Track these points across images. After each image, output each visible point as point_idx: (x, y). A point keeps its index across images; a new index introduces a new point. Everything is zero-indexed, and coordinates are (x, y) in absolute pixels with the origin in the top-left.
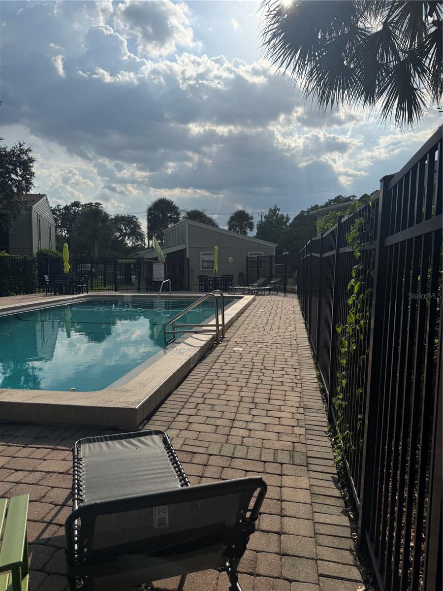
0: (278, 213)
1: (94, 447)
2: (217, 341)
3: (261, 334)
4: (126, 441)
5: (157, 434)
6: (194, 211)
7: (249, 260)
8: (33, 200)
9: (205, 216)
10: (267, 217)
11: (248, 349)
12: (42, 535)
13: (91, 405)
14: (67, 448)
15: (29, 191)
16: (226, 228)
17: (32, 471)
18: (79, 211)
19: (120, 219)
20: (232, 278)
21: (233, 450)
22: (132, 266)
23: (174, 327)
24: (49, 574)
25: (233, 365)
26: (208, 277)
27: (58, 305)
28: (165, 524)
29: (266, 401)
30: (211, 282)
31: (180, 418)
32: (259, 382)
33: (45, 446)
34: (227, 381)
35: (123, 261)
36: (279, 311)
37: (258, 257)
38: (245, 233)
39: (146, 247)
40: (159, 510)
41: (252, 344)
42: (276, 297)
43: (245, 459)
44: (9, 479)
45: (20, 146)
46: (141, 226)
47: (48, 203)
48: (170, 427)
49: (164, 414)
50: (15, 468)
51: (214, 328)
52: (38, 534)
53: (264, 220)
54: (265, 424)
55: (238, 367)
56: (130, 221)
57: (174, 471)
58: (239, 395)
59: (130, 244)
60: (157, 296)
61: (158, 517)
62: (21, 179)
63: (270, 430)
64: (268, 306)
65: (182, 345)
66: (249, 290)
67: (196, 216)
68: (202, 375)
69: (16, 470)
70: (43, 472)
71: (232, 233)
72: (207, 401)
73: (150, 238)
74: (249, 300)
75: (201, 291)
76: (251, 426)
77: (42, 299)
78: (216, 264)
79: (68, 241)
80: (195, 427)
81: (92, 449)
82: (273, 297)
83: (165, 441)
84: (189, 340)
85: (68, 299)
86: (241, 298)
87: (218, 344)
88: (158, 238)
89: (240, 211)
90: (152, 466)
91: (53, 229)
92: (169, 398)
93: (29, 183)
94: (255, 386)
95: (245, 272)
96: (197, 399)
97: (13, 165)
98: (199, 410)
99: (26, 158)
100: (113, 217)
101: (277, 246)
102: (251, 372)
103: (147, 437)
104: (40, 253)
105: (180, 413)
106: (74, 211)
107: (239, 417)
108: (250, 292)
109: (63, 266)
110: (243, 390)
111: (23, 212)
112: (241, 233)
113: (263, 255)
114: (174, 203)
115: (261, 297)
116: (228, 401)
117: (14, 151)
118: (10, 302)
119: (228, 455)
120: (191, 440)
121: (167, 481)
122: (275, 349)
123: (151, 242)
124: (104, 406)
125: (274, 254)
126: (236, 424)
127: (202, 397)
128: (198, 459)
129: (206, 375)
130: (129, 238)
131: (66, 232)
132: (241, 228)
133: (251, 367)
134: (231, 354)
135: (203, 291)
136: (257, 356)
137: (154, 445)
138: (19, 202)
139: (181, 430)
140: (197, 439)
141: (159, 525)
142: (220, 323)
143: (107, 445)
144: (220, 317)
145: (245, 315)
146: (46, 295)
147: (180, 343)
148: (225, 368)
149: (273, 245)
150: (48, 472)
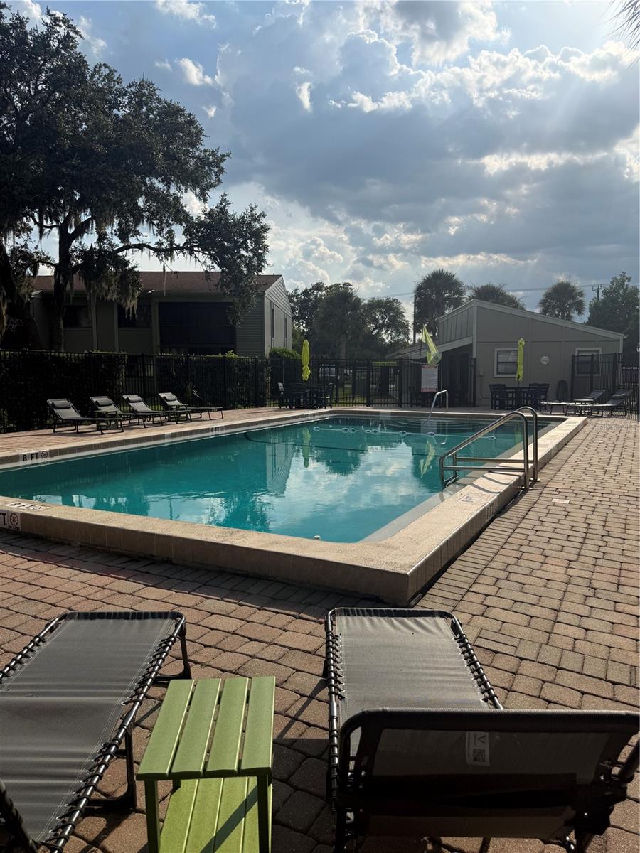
0: (627, 285)
1: (354, 623)
2: (525, 486)
3: (599, 479)
4: (397, 620)
5: (442, 617)
6: (486, 287)
7: (576, 361)
8: (267, 284)
9: (503, 294)
10: (609, 292)
11: (578, 501)
12: (285, 733)
13: (345, 563)
14: (313, 619)
15: (261, 271)
16: (538, 310)
17: (270, 644)
18: (321, 296)
19: (376, 305)
20: (548, 388)
21: (558, 657)
22: (392, 371)
23: (456, 461)
24: (296, 789)
25: (554, 525)
26: (507, 386)
27: (293, 422)
28: (484, 761)
29: (614, 587)
30: (510, 395)
31: (471, 597)
32: (599, 555)
33: (286, 612)
34: (544, 549)
35: (380, 363)
36: (630, 443)
37: (592, 356)
38: (569, 318)
39: (410, 343)
40: (475, 738)
41: (585, 495)
42: (624, 420)
43: (579, 673)
44: (242, 650)
45: (251, 211)
46: (404, 314)
47: (284, 286)
48: (457, 609)
49: (446, 588)
50: (249, 636)
51: (521, 466)
52: (280, 731)
53: (601, 297)
54: (613, 623)
55: (563, 529)
56: (389, 308)
57: (472, 675)
58: (566, 574)
59: (387, 339)
60: (427, 415)
61: (472, 747)
62: (251, 255)
63: (621, 633)
64: (611, 434)
65: (470, 488)
66: (576, 408)
67: (489, 294)
68: (503, 536)
69: (251, 639)
70: (284, 646)
71: (548, 319)
72: (513, 577)
73: (417, 329)
74: (577, 424)
75: (494, 408)
76: (588, 623)
77: (275, 414)
78: (520, 367)
79: (307, 336)
80: (494, 613)
81: (351, 624)
82: (618, 421)
83: (455, 628)
84: (480, 482)
85: (308, 415)
86: (564, 420)
87: (526, 490)
88: (429, 329)
89: (562, 283)
90: (437, 662)
91: (289, 321)
92: (453, 566)
93: (261, 258)
94: (592, 561)
95: (568, 380)
96: (497, 572)
97: (242, 236)
98: (500, 588)
99: (258, 226)
100: (366, 302)
101: (625, 337)
102: (585, 538)
103: (427, 619)
104: (274, 354)
105: (472, 590)
106: (316, 296)
107: (565, 606)
108: (577, 412)
109: (302, 371)
110: (572, 566)
111: (254, 299)
112: (563, 318)
113: (601, 353)
114: (455, 277)
115: (597, 419)
116: (548, 580)
117: (244, 217)
118: (237, 417)
119: (551, 663)
120: (490, 632)
121: (461, 690)
122: (625, 505)
123: (419, 336)
124: (363, 566)
125: (621, 351)
126: (562, 617)
127: (505, 570)
128: (501, 662)
129: (510, 537)
130: (387, 331)
131: (304, 325)
132: (563, 310)
133: (584, 530)
134: (549, 508)
135: (497, 408)
136: (594, 513)
137: (439, 633)
138: (249, 286)
139: (474, 615)
140: (499, 632)
141: (475, 760)
142: (531, 458)
143: (371, 622)
144: (531, 447)
145: (570, 447)
146: (280, 410)
147: (466, 485)
148: (542, 528)
149: (620, 337)
150: (291, 649)
